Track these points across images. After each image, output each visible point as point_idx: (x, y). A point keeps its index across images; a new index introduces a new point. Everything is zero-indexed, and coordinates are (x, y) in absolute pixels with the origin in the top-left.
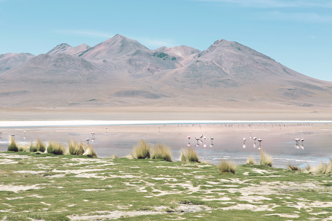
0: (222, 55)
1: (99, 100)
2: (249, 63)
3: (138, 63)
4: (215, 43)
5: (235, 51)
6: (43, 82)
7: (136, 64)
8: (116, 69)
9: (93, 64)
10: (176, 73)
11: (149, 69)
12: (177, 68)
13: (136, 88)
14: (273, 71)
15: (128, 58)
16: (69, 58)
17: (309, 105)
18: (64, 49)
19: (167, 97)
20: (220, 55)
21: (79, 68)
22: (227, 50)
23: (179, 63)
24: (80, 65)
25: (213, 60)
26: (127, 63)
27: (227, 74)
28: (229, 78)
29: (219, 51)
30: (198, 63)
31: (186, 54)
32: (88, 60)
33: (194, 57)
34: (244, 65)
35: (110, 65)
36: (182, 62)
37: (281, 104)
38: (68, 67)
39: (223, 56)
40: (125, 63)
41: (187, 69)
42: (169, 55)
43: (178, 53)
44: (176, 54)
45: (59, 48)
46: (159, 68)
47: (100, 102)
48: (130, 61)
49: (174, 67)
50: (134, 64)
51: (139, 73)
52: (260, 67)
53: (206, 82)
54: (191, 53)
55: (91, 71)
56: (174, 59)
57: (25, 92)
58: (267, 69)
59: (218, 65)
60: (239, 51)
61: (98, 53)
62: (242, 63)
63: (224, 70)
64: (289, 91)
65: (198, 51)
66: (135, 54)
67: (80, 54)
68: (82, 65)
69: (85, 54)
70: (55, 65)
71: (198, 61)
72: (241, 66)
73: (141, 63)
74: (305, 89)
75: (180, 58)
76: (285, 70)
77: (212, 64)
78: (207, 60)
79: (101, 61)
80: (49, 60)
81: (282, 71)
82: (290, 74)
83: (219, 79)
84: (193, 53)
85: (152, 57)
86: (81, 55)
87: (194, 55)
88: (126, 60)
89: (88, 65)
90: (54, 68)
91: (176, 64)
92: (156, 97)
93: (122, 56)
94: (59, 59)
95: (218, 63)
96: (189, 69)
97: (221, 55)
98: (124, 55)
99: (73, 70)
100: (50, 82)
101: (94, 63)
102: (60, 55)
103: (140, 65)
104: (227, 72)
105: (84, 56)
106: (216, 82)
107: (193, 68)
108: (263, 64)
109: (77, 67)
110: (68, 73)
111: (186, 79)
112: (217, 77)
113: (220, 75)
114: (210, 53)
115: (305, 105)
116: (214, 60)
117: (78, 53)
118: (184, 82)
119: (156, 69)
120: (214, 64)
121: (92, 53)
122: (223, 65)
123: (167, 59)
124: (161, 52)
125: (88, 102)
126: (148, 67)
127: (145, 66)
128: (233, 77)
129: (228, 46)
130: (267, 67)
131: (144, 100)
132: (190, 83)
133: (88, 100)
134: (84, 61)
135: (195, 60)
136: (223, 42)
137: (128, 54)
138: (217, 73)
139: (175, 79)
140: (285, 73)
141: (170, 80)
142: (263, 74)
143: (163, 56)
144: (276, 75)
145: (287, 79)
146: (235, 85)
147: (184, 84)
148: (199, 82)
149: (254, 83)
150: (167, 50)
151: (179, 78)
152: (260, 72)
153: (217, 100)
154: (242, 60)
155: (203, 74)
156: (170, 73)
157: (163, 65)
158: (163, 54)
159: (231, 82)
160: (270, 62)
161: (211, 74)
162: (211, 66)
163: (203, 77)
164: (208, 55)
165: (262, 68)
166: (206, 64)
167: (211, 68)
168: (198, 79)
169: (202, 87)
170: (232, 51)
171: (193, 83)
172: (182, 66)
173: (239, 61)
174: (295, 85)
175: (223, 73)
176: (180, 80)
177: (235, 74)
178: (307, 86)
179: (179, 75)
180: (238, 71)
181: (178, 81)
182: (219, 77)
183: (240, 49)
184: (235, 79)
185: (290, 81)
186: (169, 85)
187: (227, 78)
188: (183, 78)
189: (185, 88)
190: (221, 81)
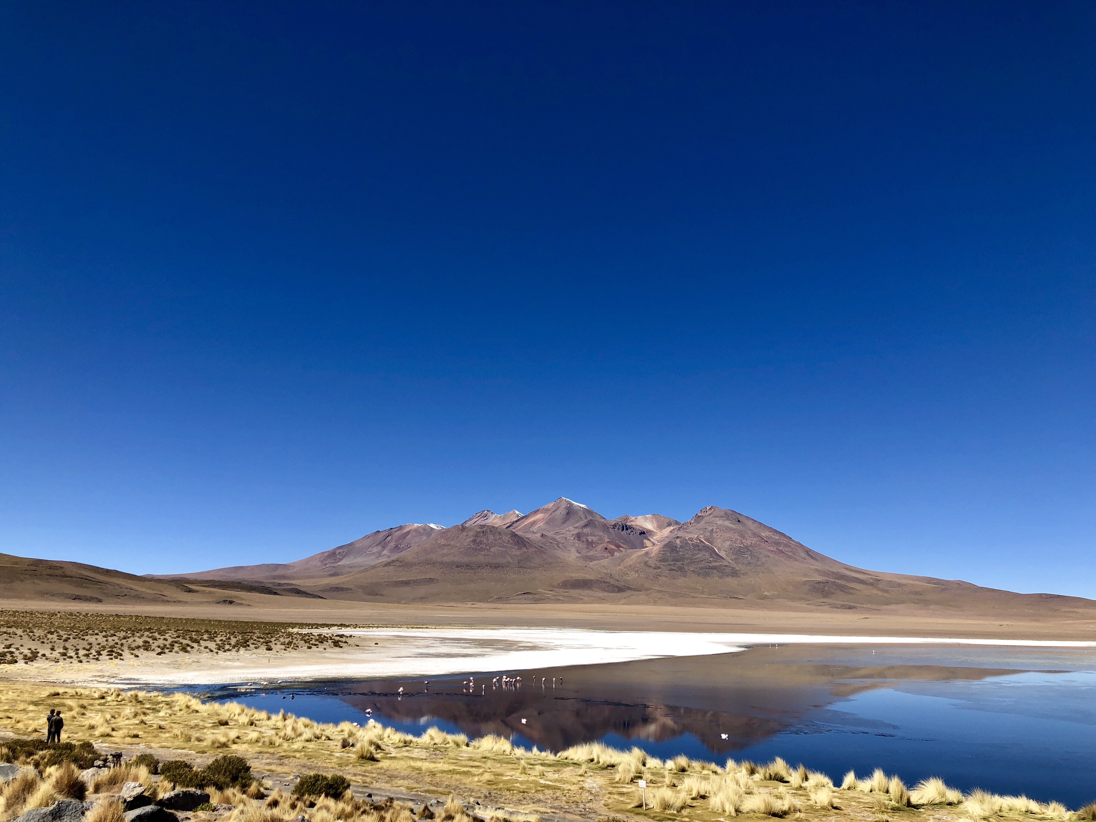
0: (713, 529)
1: (536, 594)
2: (753, 542)
3: (590, 539)
4: (701, 511)
5: (730, 523)
6: (457, 566)
7: (587, 541)
8: (559, 547)
9: (527, 540)
10: (647, 553)
11: (606, 549)
12: (646, 547)
13: (588, 577)
14: (790, 554)
15: (577, 531)
16: (493, 530)
17: (850, 608)
18: (485, 518)
19: (635, 590)
21: (508, 545)
22: (720, 522)
23: (650, 541)
24: (509, 541)
26: (574, 539)
27: (721, 557)
28: (725, 563)
29: (708, 523)
30: (678, 541)
31: (661, 527)
32: (519, 533)
33: (671, 532)
34: (747, 544)
35: (551, 541)
36: (654, 539)
37: (807, 604)
38: (493, 544)
39: (714, 531)
40: (572, 538)
41: (662, 549)
42: (635, 527)
43: (647, 524)
44: (645, 526)
45: (479, 516)
46: (621, 547)
47: (537, 597)
48: (579, 536)
49: (643, 546)
50: (584, 540)
51: (592, 553)
52: (772, 548)
53: (691, 569)
54: (666, 525)
55: (525, 550)
56: (642, 533)
57: (431, 580)
58: (781, 552)
59: (708, 543)
60: (738, 523)
61: (534, 523)
62: (744, 541)
63: (717, 551)
64: (816, 585)
65: (677, 523)
66: (586, 526)
67: (508, 525)
68: (511, 542)
69: (515, 525)
70: (474, 541)
71: (677, 537)
72: (742, 546)
73: (595, 539)
74: (840, 582)
75: (650, 532)
76: (808, 552)
77: (698, 541)
78: (691, 536)
79: (539, 535)
80: (466, 534)
81: (803, 555)
82: (816, 560)
83: (710, 565)
84: (669, 525)
85: (611, 530)
86: (510, 526)
87: (672, 528)
88: (573, 534)
89: (519, 541)
90: (472, 546)
91: (645, 541)
92: (620, 590)
93: (567, 529)
94: (480, 532)
95: (708, 540)
96: (665, 549)
97: (711, 528)
98: (571, 527)
99: (499, 548)
100: (467, 566)
101: (528, 538)
102: (482, 526)
103: (592, 542)
104: (722, 554)
105: (514, 528)
106: (707, 569)
107: (670, 547)
108: (775, 544)
109: (505, 544)
110: (492, 554)
111: (663, 564)
112: (708, 562)
113: (711, 559)
114: (695, 526)
116: (701, 536)
117: (504, 524)
118: (659, 568)
119: (616, 548)
120: (702, 542)
121: (525, 523)
122: (715, 544)
123: (632, 533)
124: (624, 523)
125: (520, 597)
126: (605, 545)
127: (601, 543)
128: (731, 562)
129: (721, 517)
130: (781, 548)
131: (601, 594)
132: (668, 570)
133: (520, 593)
134: (514, 535)
135: (674, 535)
136: (713, 510)
137: (576, 525)
138: (707, 555)
139: (646, 563)
140: (807, 557)
141: (638, 565)
142: (776, 558)
143: (627, 529)
144: (796, 560)
145: (812, 567)
146: (735, 573)
147: (658, 571)
148: (681, 569)
149: (763, 572)
150: (631, 521)
151: (651, 562)
152: (772, 555)
153: (711, 597)
154: (743, 537)
155: (687, 556)
156: (637, 554)
157: (626, 542)
158: (626, 526)
159: (728, 570)
160: (785, 541)
161: (698, 556)
162: (698, 546)
163: (686, 562)
164: (692, 529)
165: (774, 549)
166: (690, 542)
167: (697, 548)
168: (679, 564)
169: (685, 576)
170: (727, 523)
171: (672, 570)
172: (654, 544)
173: (738, 538)
174: (824, 576)
175: (715, 556)
176: (653, 566)
177: (733, 557)
178: (843, 577)
179: (651, 558)
180: (739, 552)
181: (650, 566)
182: (710, 562)
183: (739, 521)
184: (734, 565)
185: (817, 570)
186: (637, 572)
187: (721, 563)
188: (656, 563)
189: (660, 578)
190: (714, 568)
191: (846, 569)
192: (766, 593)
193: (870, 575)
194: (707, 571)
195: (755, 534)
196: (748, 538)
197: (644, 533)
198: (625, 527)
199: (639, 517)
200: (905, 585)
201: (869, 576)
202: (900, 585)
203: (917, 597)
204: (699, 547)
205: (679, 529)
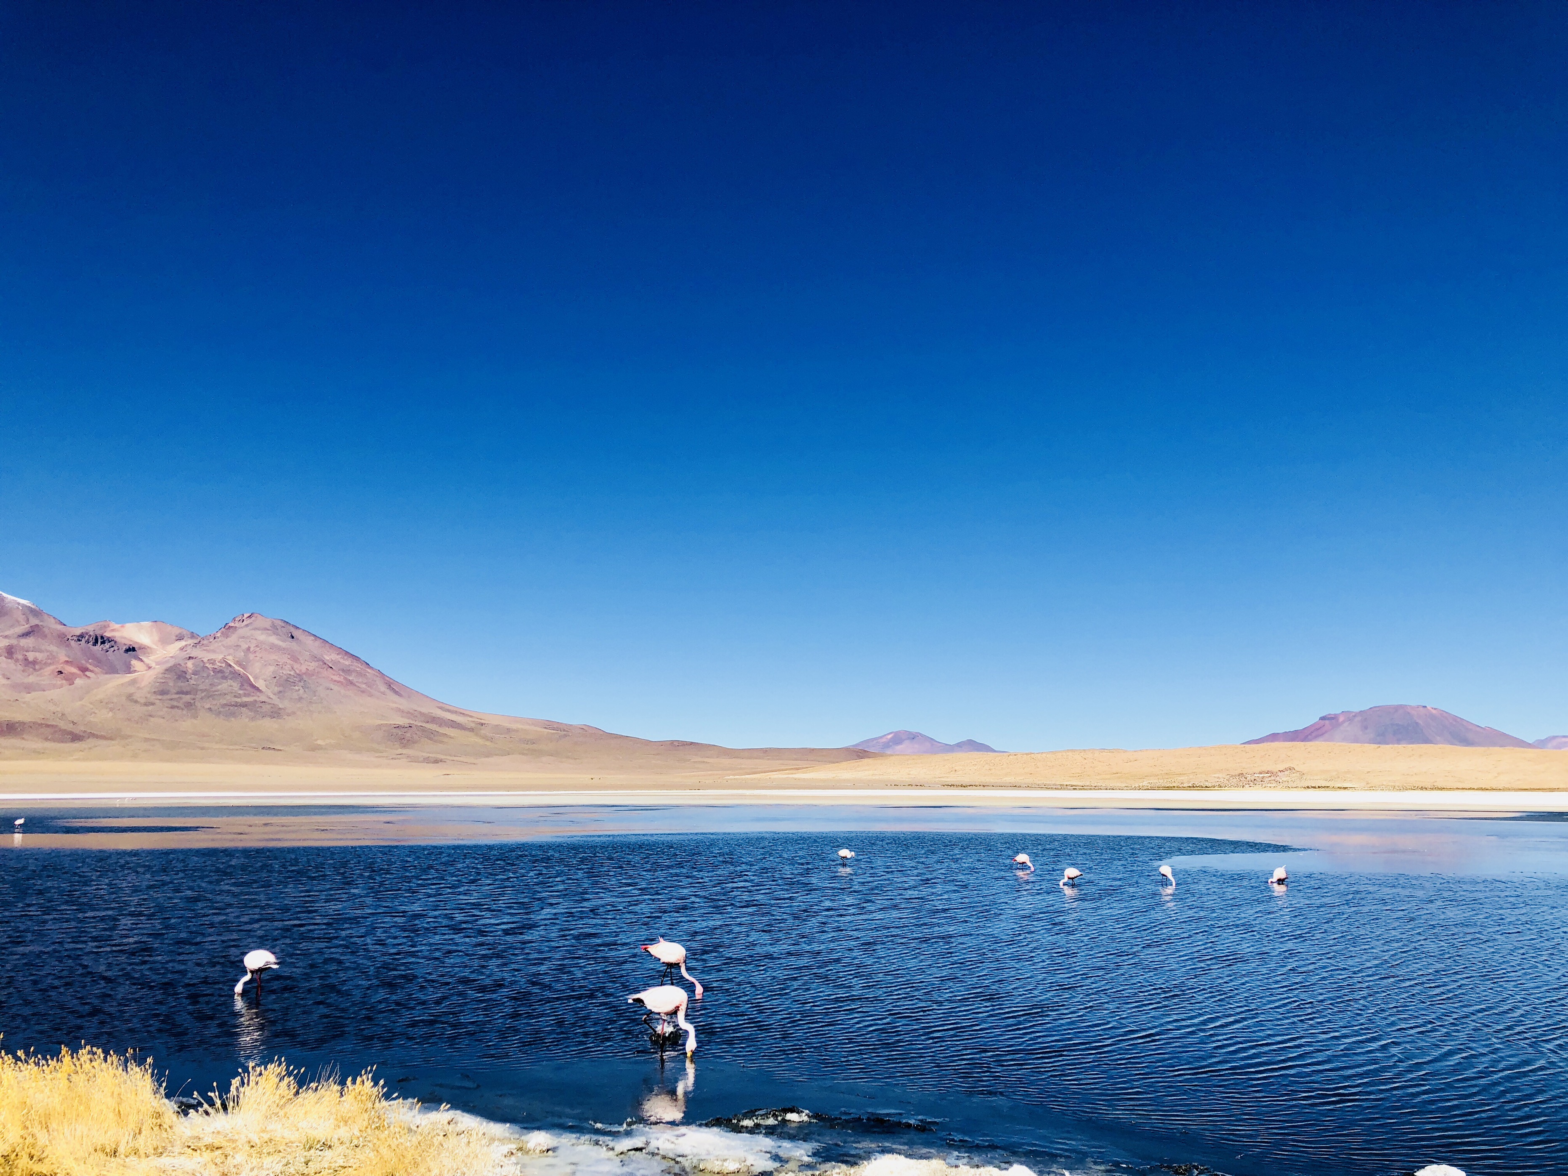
0: (249, 648)
2: (310, 668)
3: (31, 656)
4: (234, 619)
5: (279, 639)
7: (26, 659)
10: (133, 682)
11: (61, 672)
12: (135, 671)
13: (21, 717)
14: (364, 686)
15: (7, 643)
17: (436, 761)
19: (103, 738)
20: (245, 646)
22: (262, 637)
23: (142, 661)
25: (227, 657)
27: (258, 689)
28: (263, 698)
29: (243, 637)
30: (190, 664)
31: (164, 641)
33: (181, 649)
34: (301, 671)
36: (149, 660)
37: (377, 757)
39: (252, 649)
41: (161, 676)
42: (117, 639)
43: (141, 636)
44: (136, 640)
46: (89, 671)
48: (10, 651)
49: (129, 669)
50: (20, 658)
51: (31, 679)
52: (337, 678)
53: (208, 706)
54: (174, 638)
56: (131, 649)
58: (351, 683)
59: (239, 668)
60: (291, 639)
62: (296, 666)
63: (252, 679)
64: (394, 730)
65: (193, 636)
66: (26, 635)
71: (190, 658)
72: (292, 673)
73: (40, 656)
74: (429, 726)
75: (143, 648)
76: (390, 685)
77: (224, 665)
78: (212, 656)
81: (383, 688)
82: (401, 695)
83: (239, 700)
84: (180, 638)
85: (73, 643)
87: (182, 643)
91: (134, 662)
92: (74, 738)
95: (239, 663)
96: (166, 676)
97: (247, 646)
103: (36, 662)
104: (260, 684)
106: (232, 706)
107: (177, 672)
108: (343, 670)
111: (160, 697)
112: (235, 696)
113: (241, 692)
114: (221, 641)
115: (427, 760)
116: (230, 657)
118: (153, 704)
119: (79, 673)
120: (230, 665)
122: (250, 669)
123: (112, 649)
124: (99, 633)
126: (59, 667)
127: (52, 664)
128: (272, 696)
129: (266, 629)
130: (351, 678)
131: (38, 745)
132: (167, 707)
135: (185, 655)
136: (253, 618)
138: (235, 685)
139: (130, 697)
140: (388, 691)
141: (115, 700)
142: (343, 691)
143: (103, 643)
144: (371, 695)
145: (395, 705)
146: (276, 713)
147: (151, 708)
148: (189, 705)
149: (319, 712)
150: (113, 630)
151: (139, 696)
152: (335, 688)
153: (231, 747)
154: (295, 659)
155: (201, 687)
156: (114, 683)
157: (99, 662)
158: (102, 637)
159: (266, 708)
160: (357, 666)
161: (219, 687)
162: (221, 671)
163: (200, 695)
164: (216, 645)
165: (341, 679)
166: (210, 666)
167: (220, 675)
168: (187, 698)
169: (195, 717)
170: (273, 639)
171: (173, 707)
172: (150, 668)
173: (289, 661)
174: (409, 718)
175: (249, 688)
176: (143, 701)
177: (276, 689)
178: (434, 720)
179: (139, 688)
180: (286, 683)
181: (136, 702)
182: (239, 696)
183: (293, 637)
184: (276, 700)
185: (398, 710)
186: (111, 710)
187: (255, 698)
188: (149, 696)
189: (152, 719)
190: (244, 705)
191: (441, 708)
192: (319, 742)
193: (471, 717)
194: (233, 709)
195: (315, 658)
196: (302, 662)
197: (134, 649)
198: (100, 640)
199: (128, 625)
200: (517, 731)
201: (470, 719)
202: (509, 730)
203: (527, 747)
204: (224, 672)
205: (195, 645)
